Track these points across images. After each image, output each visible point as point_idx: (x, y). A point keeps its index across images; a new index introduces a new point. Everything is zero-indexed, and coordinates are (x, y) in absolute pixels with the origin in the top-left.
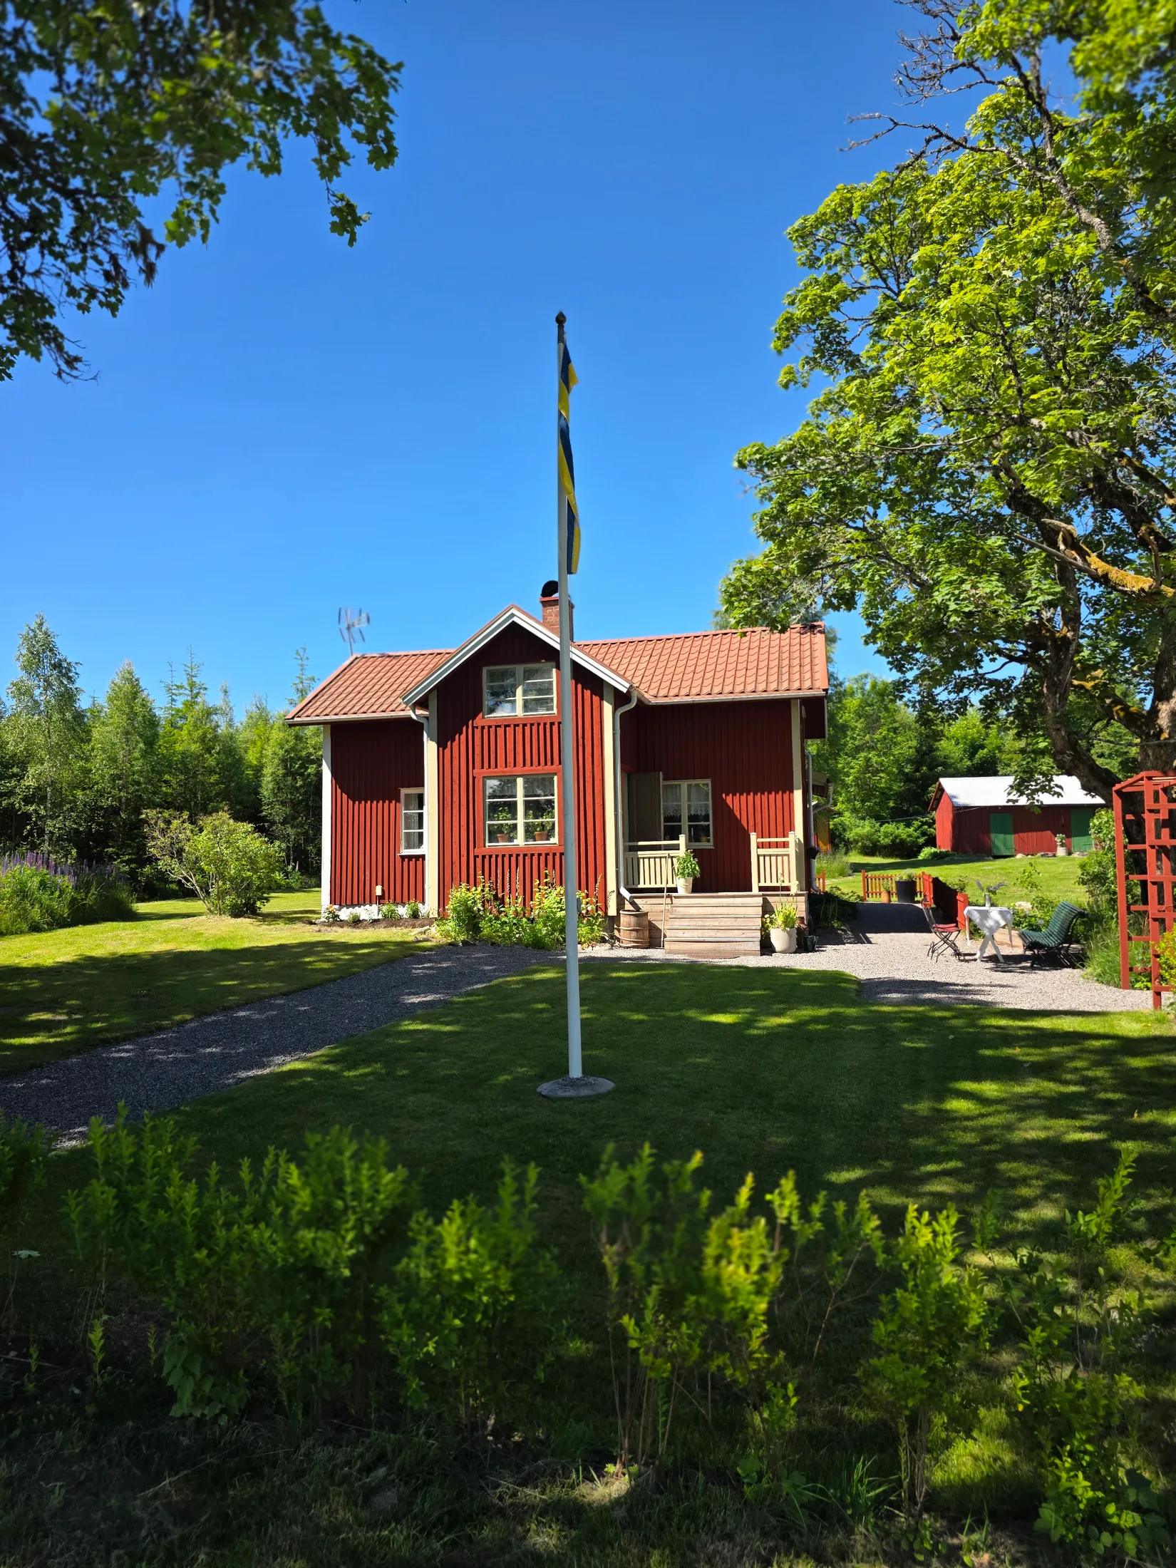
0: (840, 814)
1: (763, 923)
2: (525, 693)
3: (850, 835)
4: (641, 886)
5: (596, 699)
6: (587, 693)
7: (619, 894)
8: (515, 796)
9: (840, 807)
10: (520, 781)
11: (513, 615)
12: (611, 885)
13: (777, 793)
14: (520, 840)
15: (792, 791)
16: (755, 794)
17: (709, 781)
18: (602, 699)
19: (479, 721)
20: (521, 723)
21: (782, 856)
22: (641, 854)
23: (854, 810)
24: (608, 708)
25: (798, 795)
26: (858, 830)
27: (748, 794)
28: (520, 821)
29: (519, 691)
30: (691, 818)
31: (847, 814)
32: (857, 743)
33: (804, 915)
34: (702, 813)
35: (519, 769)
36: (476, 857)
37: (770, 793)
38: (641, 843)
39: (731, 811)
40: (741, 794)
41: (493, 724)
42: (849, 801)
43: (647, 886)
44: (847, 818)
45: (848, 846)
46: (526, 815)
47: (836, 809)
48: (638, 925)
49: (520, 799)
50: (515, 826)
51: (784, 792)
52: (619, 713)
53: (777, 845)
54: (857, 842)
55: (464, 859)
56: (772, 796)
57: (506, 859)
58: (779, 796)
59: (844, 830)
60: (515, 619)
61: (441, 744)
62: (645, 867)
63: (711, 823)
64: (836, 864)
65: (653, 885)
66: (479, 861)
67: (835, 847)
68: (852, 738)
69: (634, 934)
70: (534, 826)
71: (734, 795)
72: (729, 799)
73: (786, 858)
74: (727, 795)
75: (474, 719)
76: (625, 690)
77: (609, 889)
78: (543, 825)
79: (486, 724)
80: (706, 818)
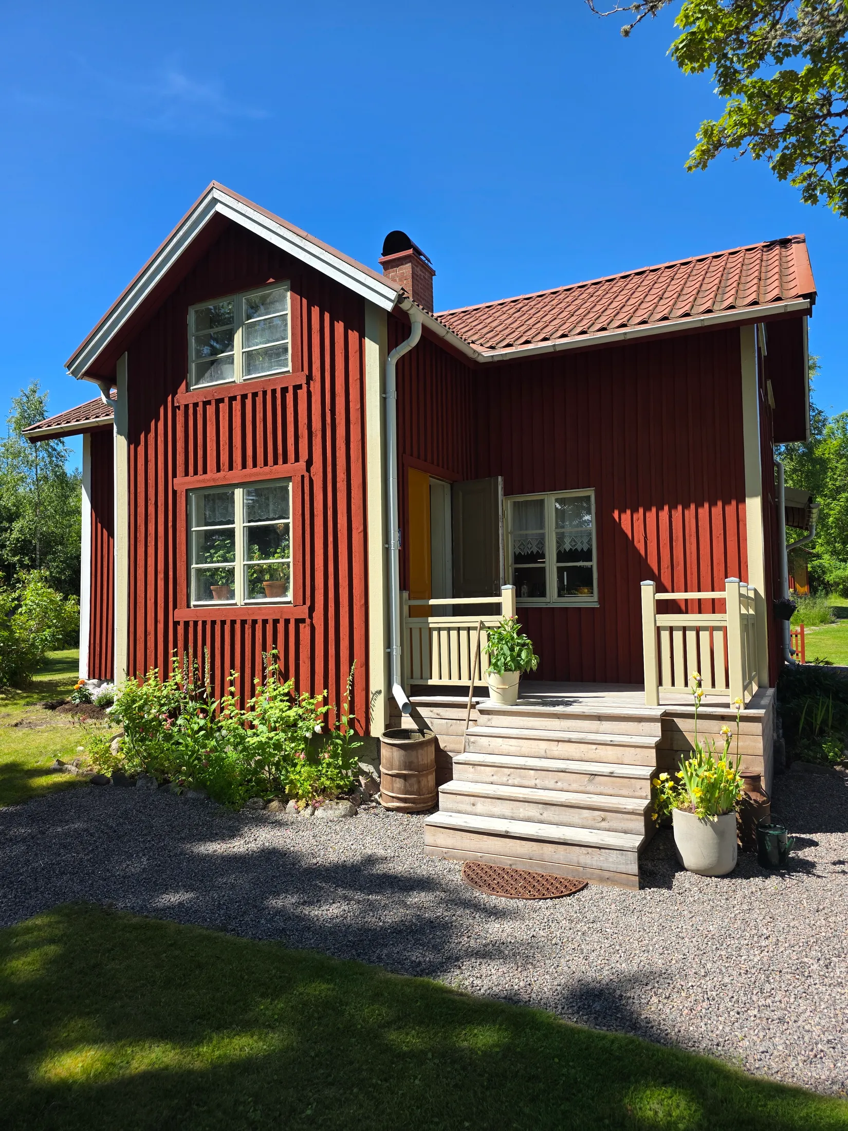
0: (818, 556)
1: (656, 792)
2: (247, 341)
3: (830, 578)
4: (434, 681)
5: (353, 336)
6: (340, 327)
7: (390, 700)
8: (233, 522)
9: (818, 549)
10: (239, 493)
11: (215, 201)
12: (377, 681)
13: (713, 504)
14: (240, 598)
15: (741, 500)
16: (673, 507)
17: (590, 492)
18: (362, 336)
19: (182, 397)
20: (238, 393)
21: (712, 629)
22: (433, 621)
23: (834, 553)
24: (372, 350)
25: (754, 507)
26: (839, 573)
27: (660, 508)
28: (239, 564)
29: (238, 337)
30: (562, 556)
31: (826, 557)
32: (838, 484)
33: (759, 767)
34: (582, 546)
35: (238, 474)
36: (176, 624)
37: (699, 505)
38: (432, 602)
39: (629, 543)
40: (647, 509)
41: (200, 399)
42: (828, 543)
43: (445, 682)
44: (827, 560)
45: (828, 588)
46: (250, 555)
47: (814, 551)
48: (408, 765)
49: (239, 525)
50: (231, 572)
51: (726, 503)
52: (393, 361)
53: (700, 607)
54: (837, 584)
55: (161, 626)
56: (704, 511)
57: (227, 628)
58: (717, 510)
59: (824, 573)
60: (219, 208)
61: (133, 440)
62: (441, 645)
63: (594, 563)
64: (816, 610)
65: (455, 682)
66: (181, 629)
67: (813, 591)
68: (832, 479)
69: (399, 783)
70: (261, 571)
71: (634, 510)
72: (625, 520)
73: (718, 636)
74: (622, 511)
75: (175, 393)
76: (388, 306)
77: (373, 689)
78: (271, 570)
79: (190, 401)
80: (587, 556)
